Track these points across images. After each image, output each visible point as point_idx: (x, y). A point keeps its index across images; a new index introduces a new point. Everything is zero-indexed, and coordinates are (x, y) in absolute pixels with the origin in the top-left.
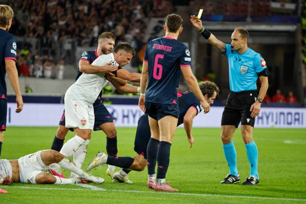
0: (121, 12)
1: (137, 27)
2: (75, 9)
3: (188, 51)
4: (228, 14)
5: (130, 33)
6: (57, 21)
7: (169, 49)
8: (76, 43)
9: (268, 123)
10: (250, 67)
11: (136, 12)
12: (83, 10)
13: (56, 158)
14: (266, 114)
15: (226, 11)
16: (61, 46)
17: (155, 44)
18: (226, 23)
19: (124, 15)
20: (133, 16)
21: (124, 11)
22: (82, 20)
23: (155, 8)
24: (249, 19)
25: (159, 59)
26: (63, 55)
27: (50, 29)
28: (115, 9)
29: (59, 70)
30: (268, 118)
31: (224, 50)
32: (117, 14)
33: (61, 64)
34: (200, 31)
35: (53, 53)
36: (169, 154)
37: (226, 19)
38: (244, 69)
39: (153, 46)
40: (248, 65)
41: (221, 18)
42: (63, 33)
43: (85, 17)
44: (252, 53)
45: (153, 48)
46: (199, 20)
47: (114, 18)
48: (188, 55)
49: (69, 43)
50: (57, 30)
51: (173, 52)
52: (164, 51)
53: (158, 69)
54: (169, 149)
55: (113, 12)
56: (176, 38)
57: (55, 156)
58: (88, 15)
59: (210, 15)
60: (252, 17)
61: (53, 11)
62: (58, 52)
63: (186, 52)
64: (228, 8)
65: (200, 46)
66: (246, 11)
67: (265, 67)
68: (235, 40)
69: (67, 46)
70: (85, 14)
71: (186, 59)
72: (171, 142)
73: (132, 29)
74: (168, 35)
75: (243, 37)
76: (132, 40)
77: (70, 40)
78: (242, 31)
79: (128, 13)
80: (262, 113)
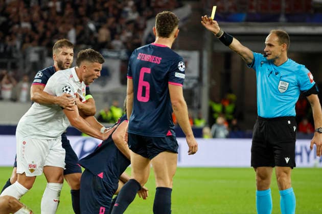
0: (106, 10)
1: (129, 31)
2: (43, 5)
3: (182, 64)
4: (253, 11)
5: (119, 39)
6: (19, 23)
7: (158, 60)
8: (46, 53)
9: (308, 161)
10: (292, 83)
11: (127, 9)
12: (54, 7)
13: (11, 205)
14: (306, 148)
15: (251, 7)
16: (25, 56)
17: (140, 54)
18: (251, 23)
19: (110, 14)
20: (123, 15)
21: (111, 9)
22: (54, 22)
23: (152, 5)
24: (282, 19)
25: (145, 74)
26: (27, 70)
27: (10, 34)
28: (98, 6)
29: (21, 89)
30: (308, 154)
31: (250, 61)
32: (102, 13)
33: (25, 81)
34: (218, 35)
35: (14, 67)
36: (170, 204)
37: (251, 19)
38: (283, 85)
39: (137, 56)
40: (290, 81)
41: (244, 16)
42: (27, 39)
43: (58, 18)
44: (293, 65)
45: (138, 58)
46: (214, 21)
47: (96, 18)
48: (181, 69)
49: (36, 52)
50: (20, 35)
51: (162, 66)
52: (151, 63)
53: (144, 88)
54: (170, 196)
55: (96, 10)
56: (169, 45)
57: (10, 202)
58: (61, 14)
59: (229, 14)
60: (287, 16)
61: (14, 10)
62: (20, 64)
63: (180, 65)
64: (254, 4)
65: (215, 56)
66: (278, 7)
67: (314, 83)
68: (270, 45)
69: (34, 57)
70: (58, 14)
71: (177, 75)
72: (171, 187)
73: (121, 34)
74: (158, 41)
75: (281, 42)
76: (122, 48)
77: (37, 49)
78: (280, 34)
79: (116, 12)
80: (301, 148)
